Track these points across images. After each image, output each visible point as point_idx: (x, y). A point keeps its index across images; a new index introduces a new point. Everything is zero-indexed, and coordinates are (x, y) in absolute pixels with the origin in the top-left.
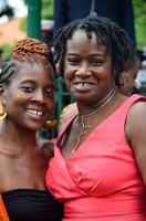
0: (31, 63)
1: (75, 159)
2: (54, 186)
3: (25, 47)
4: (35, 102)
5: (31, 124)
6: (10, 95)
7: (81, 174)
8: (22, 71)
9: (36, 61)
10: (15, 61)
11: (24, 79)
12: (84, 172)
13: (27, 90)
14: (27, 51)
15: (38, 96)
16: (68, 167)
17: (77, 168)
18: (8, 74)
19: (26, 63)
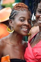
0: (23, 11)
1: (36, 48)
2: (27, 58)
3: (19, 5)
4: (25, 25)
5: (24, 33)
6: (15, 23)
7: (37, 53)
8: (19, 14)
9: (24, 10)
10: (16, 11)
11: (20, 16)
12: (38, 52)
13: (22, 21)
14: (20, 7)
15: (26, 23)
16: (33, 50)
17: (36, 51)
18: (14, 15)
19: (21, 11)
